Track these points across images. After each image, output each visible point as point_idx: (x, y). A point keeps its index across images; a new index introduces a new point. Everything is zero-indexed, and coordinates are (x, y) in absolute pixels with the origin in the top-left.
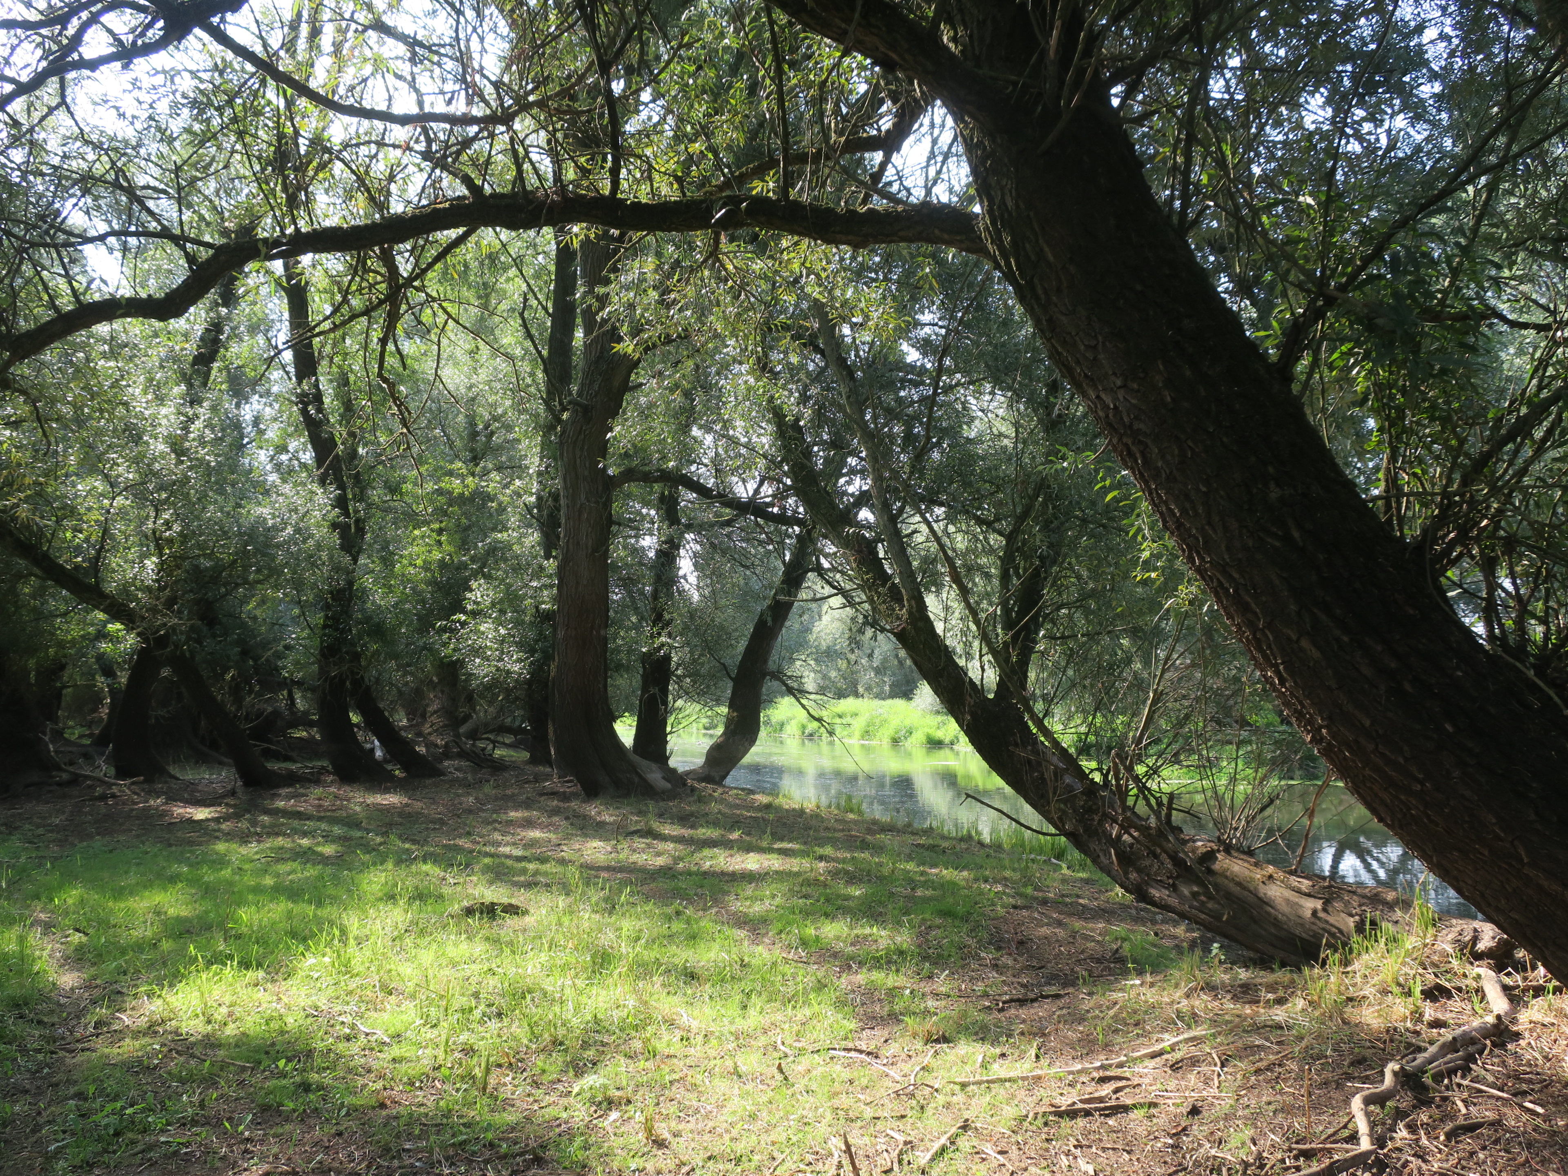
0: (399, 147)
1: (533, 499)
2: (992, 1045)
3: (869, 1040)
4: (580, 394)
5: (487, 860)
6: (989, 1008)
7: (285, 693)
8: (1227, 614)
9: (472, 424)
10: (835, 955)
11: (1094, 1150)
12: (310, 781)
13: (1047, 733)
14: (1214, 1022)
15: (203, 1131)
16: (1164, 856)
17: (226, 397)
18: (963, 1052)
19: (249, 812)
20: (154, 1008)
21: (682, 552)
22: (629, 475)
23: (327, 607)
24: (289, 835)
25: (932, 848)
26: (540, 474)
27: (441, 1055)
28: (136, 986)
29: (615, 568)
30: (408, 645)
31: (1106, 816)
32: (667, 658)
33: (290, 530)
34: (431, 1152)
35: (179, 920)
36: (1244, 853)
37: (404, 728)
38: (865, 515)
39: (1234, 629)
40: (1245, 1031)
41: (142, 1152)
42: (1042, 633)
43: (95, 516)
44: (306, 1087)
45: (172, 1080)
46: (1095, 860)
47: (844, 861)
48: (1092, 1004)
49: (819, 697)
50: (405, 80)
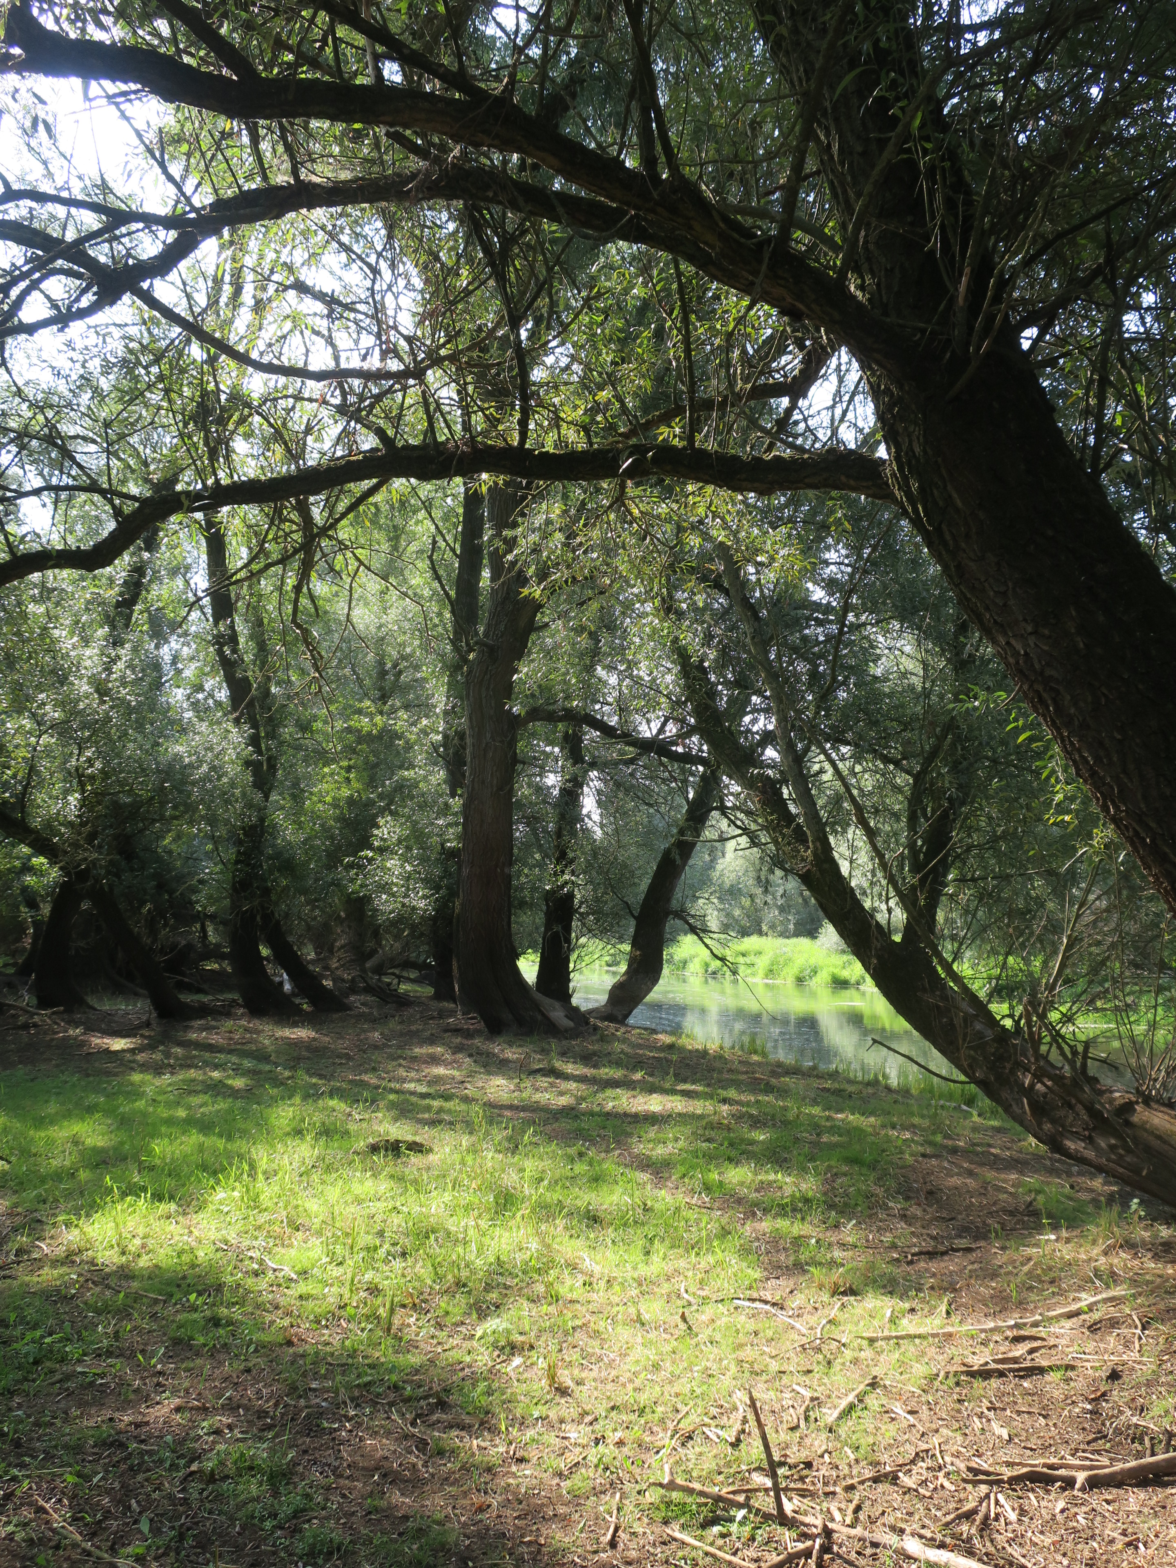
0: (316, 401)
1: (440, 737)
2: (901, 1299)
3: (775, 1289)
4: (486, 634)
5: (392, 1097)
6: (897, 1260)
7: (198, 926)
8: (1144, 864)
9: (381, 663)
10: (739, 1201)
11: (1008, 1413)
12: (221, 1014)
13: (957, 978)
14: (1134, 1283)
15: (118, 1363)
16: (1079, 1107)
17: (146, 638)
18: (870, 1306)
19: (163, 1044)
20: (71, 1237)
21: (585, 789)
22: (534, 714)
23: (240, 842)
24: (200, 1068)
25: (839, 1092)
26: (446, 713)
27: (347, 1295)
28: (55, 1215)
29: (520, 805)
30: (317, 880)
31: (1018, 1065)
32: (571, 896)
33: (205, 768)
34: (337, 1393)
35: (95, 1150)
36: (1164, 1105)
37: (312, 962)
38: (771, 753)
39: (1151, 879)
40: (1166, 1292)
41: (60, 1381)
42: (950, 877)
43: (23, 753)
44: (216, 1322)
45: (88, 1311)
46: (1007, 1109)
47: (748, 1104)
48: (1005, 1258)
49: (722, 936)
50: (323, 336)
